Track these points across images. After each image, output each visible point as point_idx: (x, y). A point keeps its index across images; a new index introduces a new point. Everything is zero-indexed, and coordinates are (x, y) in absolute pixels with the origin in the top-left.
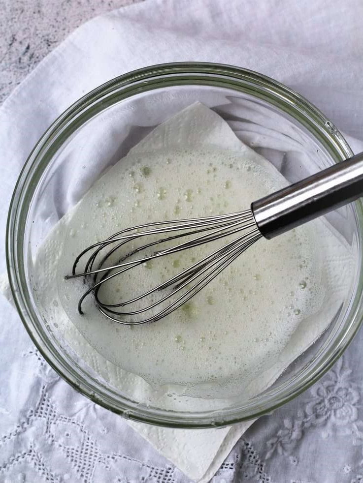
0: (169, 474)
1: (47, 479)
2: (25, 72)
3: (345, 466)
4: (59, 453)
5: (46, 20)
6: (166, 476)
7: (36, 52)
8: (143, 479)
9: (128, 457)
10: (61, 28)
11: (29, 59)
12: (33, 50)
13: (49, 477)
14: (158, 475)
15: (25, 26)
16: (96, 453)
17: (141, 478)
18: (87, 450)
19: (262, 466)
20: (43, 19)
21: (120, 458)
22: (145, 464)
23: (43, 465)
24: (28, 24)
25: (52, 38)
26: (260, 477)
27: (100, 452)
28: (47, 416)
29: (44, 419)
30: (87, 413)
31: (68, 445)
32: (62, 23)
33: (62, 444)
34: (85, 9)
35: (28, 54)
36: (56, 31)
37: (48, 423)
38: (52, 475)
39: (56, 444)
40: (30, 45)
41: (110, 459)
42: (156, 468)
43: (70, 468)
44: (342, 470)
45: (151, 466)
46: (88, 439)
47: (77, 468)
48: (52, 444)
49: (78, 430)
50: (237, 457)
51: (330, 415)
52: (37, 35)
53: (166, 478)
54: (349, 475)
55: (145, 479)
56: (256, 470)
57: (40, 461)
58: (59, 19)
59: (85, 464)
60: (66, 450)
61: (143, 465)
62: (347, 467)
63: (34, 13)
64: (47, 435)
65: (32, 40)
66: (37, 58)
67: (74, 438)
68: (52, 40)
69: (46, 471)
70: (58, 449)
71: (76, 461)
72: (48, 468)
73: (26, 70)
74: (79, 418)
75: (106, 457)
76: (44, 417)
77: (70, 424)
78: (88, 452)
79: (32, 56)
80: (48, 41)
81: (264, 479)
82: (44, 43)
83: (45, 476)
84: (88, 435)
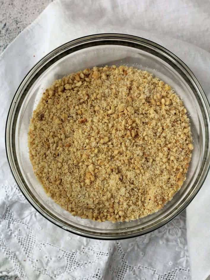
0: (73, 256)
1: (7, 254)
2: (3, 39)
3: (169, 261)
4: (15, 240)
5: (16, 9)
6: (72, 256)
7: (9, 28)
8: (59, 257)
9: (52, 244)
10: (25, 14)
11: (5, 31)
12: (8, 26)
13: (8, 253)
14: (67, 256)
15: (4, 12)
16: (35, 241)
17: (58, 257)
18: (30, 239)
19: (124, 255)
20: (14, 8)
21: (47, 245)
22: (61, 249)
23: (5, 246)
24: (6, 11)
25: (19, 20)
26: (122, 261)
27: (37, 241)
28: (9, 219)
29: (7, 220)
30: (31, 218)
31: (20, 236)
32: (25, 11)
33: (16, 235)
34: (38, 3)
35: (5, 29)
36: (21, 16)
37: (9, 223)
38: (9, 252)
39: (13, 235)
40: (7, 23)
41: (42, 245)
42: (66, 252)
43: (20, 248)
44: (167, 263)
45: (64, 251)
46: (31, 233)
47: (23, 249)
48: (11, 235)
49: (26, 228)
50: (111, 249)
51: (166, 232)
52: (11, 18)
53: (72, 257)
54: (171, 266)
55: (60, 257)
56: (121, 257)
57: (3, 244)
58: (23, 8)
59: (28, 247)
60: (18, 238)
61: (60, 250)
62: (171, 262)
63: (9, 5)
64: (8, 230)
65: (7, 20)
66: (10, 31)
67: (23, 232)
68: (19, 21)
69: (6, 249)
70: (14, 238)
71: (23, 245)
72: (8, 248)
73: (4, 38)
74: (26, 221)
75: (40, 244)
76: (7, 219)
77: (21, 224)
78: (31, 240)
79: (7, 30)
80: (16, 21)
81: (124, 262)
82: (14, 22)
83: (6, 252)
84: (31, 230)
